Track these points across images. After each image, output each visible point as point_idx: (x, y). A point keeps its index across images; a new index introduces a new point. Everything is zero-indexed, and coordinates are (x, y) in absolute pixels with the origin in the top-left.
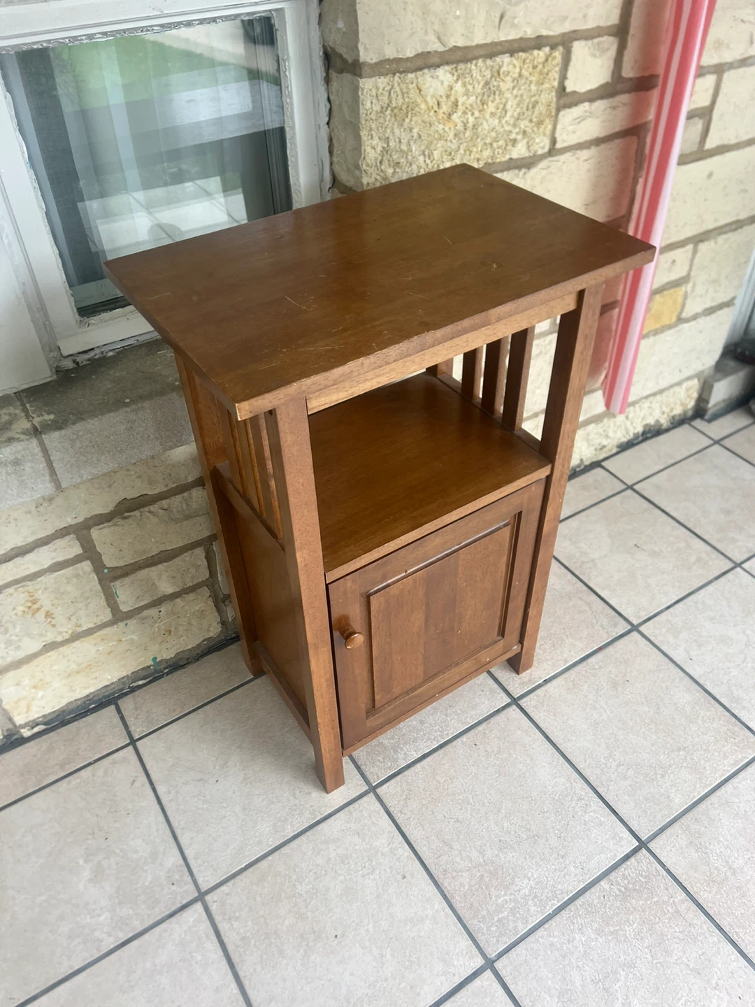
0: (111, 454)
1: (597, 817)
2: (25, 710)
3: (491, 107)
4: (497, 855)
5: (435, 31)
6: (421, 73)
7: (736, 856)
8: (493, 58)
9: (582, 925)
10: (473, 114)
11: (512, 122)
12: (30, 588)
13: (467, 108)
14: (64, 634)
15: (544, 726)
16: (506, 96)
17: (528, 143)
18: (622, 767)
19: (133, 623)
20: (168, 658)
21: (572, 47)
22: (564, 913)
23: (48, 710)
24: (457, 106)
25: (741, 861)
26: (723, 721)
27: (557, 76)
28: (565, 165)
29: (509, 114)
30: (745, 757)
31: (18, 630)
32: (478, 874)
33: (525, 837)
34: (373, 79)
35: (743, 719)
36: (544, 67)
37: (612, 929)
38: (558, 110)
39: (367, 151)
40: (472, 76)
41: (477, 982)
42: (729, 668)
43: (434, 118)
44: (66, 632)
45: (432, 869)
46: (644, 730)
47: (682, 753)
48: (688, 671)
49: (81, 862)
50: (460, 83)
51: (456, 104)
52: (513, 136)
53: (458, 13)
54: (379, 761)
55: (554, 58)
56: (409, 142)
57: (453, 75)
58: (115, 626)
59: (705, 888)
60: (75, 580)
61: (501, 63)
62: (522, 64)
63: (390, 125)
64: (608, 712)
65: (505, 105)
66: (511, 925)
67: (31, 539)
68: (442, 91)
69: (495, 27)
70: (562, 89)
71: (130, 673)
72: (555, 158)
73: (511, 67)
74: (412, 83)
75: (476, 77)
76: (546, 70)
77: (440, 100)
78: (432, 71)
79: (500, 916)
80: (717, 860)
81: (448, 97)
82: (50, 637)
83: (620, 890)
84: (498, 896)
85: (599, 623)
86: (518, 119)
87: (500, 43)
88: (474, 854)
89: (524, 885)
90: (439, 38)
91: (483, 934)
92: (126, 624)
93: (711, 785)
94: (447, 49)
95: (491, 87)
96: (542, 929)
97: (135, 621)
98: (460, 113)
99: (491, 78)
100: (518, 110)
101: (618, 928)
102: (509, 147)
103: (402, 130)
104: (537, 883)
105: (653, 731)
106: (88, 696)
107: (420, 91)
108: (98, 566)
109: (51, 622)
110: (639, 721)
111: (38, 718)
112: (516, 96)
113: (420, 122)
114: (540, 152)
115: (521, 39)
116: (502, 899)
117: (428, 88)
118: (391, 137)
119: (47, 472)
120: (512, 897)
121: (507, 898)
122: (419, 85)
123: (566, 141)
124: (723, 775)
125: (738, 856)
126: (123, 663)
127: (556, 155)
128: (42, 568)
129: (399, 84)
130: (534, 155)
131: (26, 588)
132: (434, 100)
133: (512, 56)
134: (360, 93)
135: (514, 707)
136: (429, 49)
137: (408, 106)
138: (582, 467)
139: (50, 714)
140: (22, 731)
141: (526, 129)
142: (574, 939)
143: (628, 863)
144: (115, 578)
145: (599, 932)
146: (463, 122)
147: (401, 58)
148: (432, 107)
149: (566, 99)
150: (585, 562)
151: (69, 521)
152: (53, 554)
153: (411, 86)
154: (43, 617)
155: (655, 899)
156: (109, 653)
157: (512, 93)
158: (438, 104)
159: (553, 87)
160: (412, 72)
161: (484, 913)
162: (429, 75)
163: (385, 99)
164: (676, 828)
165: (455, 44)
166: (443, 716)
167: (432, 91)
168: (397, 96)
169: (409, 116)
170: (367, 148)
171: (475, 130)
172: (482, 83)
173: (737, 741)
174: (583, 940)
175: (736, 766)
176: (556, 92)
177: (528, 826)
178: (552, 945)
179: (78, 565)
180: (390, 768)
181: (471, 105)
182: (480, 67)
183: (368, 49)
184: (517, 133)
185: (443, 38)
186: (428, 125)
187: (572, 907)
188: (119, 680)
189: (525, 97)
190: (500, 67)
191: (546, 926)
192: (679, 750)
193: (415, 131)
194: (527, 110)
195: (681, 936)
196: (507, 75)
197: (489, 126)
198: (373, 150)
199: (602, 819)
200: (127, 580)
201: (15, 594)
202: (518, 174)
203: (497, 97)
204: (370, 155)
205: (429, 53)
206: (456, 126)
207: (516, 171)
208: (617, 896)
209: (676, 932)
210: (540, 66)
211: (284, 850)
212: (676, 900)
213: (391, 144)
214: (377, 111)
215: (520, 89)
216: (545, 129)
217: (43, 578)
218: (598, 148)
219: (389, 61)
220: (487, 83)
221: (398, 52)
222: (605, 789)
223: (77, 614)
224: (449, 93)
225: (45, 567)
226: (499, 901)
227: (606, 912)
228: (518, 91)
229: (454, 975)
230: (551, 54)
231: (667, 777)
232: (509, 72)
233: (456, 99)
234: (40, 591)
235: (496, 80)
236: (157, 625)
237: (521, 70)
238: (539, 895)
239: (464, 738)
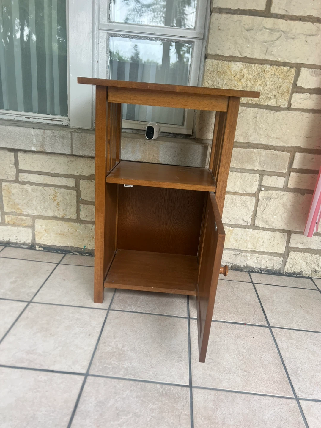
0: (90, 149)
1: (181, 366)
2: (40, 238)
3: (260, 82)
4: (128, 351)
5: (239, 50)
6: (230, 62)
7: (232, 420)
8: (263, 65)
9: (134, 390)
10: (251, 82)
11: (269, 90)
12: (56, 191)
13: (248, 79)
14: (60, 215)
15: (192, 330)
16: (266, 79)
17: (276, 101)
18: (211, 360)
19: (82, 225)
20: (89, 249)
21: (301, 70)
22: (131, 382)
23: (46, 243)
24: (244, 77)
25: (232, 423)
26: (281, 376)
27: (293, 79)
28: (296, 116)
29: (267, 87)
30: (278, 394)
31: (48, 204)
32: (115, 351)
33: (145, 353)
34: (212, 60)
35: (293, 382)
36: (286, 74)
37: (144, 400)
38: (293, 93)
39: (205, 83)
40: (252, 68)
41: (76, 377)
42: (305, 363)
43: (233, 79)
44: (61, 215)
45: (101, 339)
46: (236, 356)
47: (245, 373)
48: (281, 352)
49: (14, 278)
50: (246, 69)
51: (243, 76)
52: (269, 96)
53: (248, 46)
54: (120, 305)
55: (291, 71)
56: (222, 84)
57: (244, 66)
58: (77, 224)
59: (202, 419)
60: (70, 196)
61: (266, 67)
62: (275, 70)
63: (215, 77)
64: (225, 342)
65: (266, 83)
66: (108, 371)
67: (62, 173)
68: (238, 70)
69: (264, 54)
70: (295, 85)
71: (75, 246)
72: (290, 112)
73: (270, 70)
74: (226, 65)
75: (254, 69)
76: (287, 75)
77: (237, 73)
78: (235, 62)
79: (107, 366)
80: (220, 414)
81: (240, 73)
82: (56, 214)
83: (162, 392)
84: (114, 361)
85: (253, 317)
86: (272, 90)
87: (266, 60)
88: (120, 346)
89: (127, 364)
90: (240, 53)
91: (95, 366)
92: (80, 225)
93: (247, 391)
94: (243, 57)
95: (261, 75)
96: (117, 380)
97: (83, 226)
98: (245, 80)
99: (261, 72)
100: (272, 87)
101: (147, 401)
102: (267, 100)
103: (220, 79)
104: (132, 367)
105: (239, 359)
106: (59, 246)
107: (229, 68)
108: (78, 196)
109: (58, 207)
110: (236, 352)
111: (42, 244)
112: (272, 81)
113: (227, 79)
114: (282, 106)
115: (276, 61)
116: (114, 362)
117: (233, 68)
118: (215, 81)
119: (70, 146)
120: (119, 364)
121: (116, 363)
122: (229, 66)
123: (296, 106)
124: (259, 392)
125: (233, 421)
126: (74, 240)
127: (291, 111)
128: (62, 185)
129: (221, 64)
130: (279, 107)
131: (55, 190)
132: (235, 73)
133: (271, 66)
134: (206, 63)
135: (187, 320)
136: (235, 55)
137: (223, 72)
138: (301, 275)
139: (46, 245)
140: (37, 246)
141: (276, 95)
142: (126, 391)
143: (177, 387)
144: (82, 204)
145: (137, 397)
146: (246, 83)
147: (224, 56)
148: (233, 75)
149: (296, 89)
150: (269, 299)
151: (75, 173)
152: (67, 182)
153: (225, 65)
154: (56, 204)
155: (175, 405)
156: (71, 233)
157: (270, 79)
158: (236, 74)
159: (291, 83)
160: (227, 61)
161: (103, 361)
162: (233, 63)
163: (216, 67)
164: (213, 392)
165: (245, 56)
166: (156, 307)
167: (234, 69)
168: (220, 67)
169: (223, 75)
170: (205, 82)
171: (251, 89)
172: (256, 73)
173: (280, 386)
174: (129, 394)
175: (270, 393)
176: (292, 85)
177: (150, 351)
178: (115, 386)
179: (73, 191)
180: (121, 308)
181: (250, 79)
182: (256, 66)
183: (211, 50)
184: (271, 95)
185: (241, 53)
186: (231, 81)
187: (137, 383)
188: (71, 247)
189: (276, 82)
190: (265, 69)
191: (120, 380)
192: (246, 371)
193: (225, 81)
194: (277, 88)
195: (171, 424)
196: (268, 72)
197: (258, 88)
198: (208, 84)
199: (182, 368)
200: (85, 206)
201: (51, 190)
202: (271, 112)
203: (262, 79)
204: (206, 85)
205: (235, 57)
206: (243, 84)
207: (270, 111)
208: (159, 392)
209: (170, 421)
210: (284, 73)
211: (65, 307)
212: (183, 412)
213: (215, 83)
214: (211, 71)
215: (274, 79)
216: (285, 97)
217: (61, 189)
218: (313, 114)
219: (218, 55)
220: (259, 73)
221: (222, 53)
222: (195, 362)
223: (66, 210)
224: (241, 71)
225: (63, 185)
226: (112, 362)
227: (148, 393)
228: (273, 79)
229: (72, 369)
230: (290, 70)
231: (229, 375)
232: (269, 71)
233: (244, 75)
234: (59, 194)
235: (263, 73)
236: (89, 232)
237: (275, 72)
238: (129, 370)
239: (156, 316)
